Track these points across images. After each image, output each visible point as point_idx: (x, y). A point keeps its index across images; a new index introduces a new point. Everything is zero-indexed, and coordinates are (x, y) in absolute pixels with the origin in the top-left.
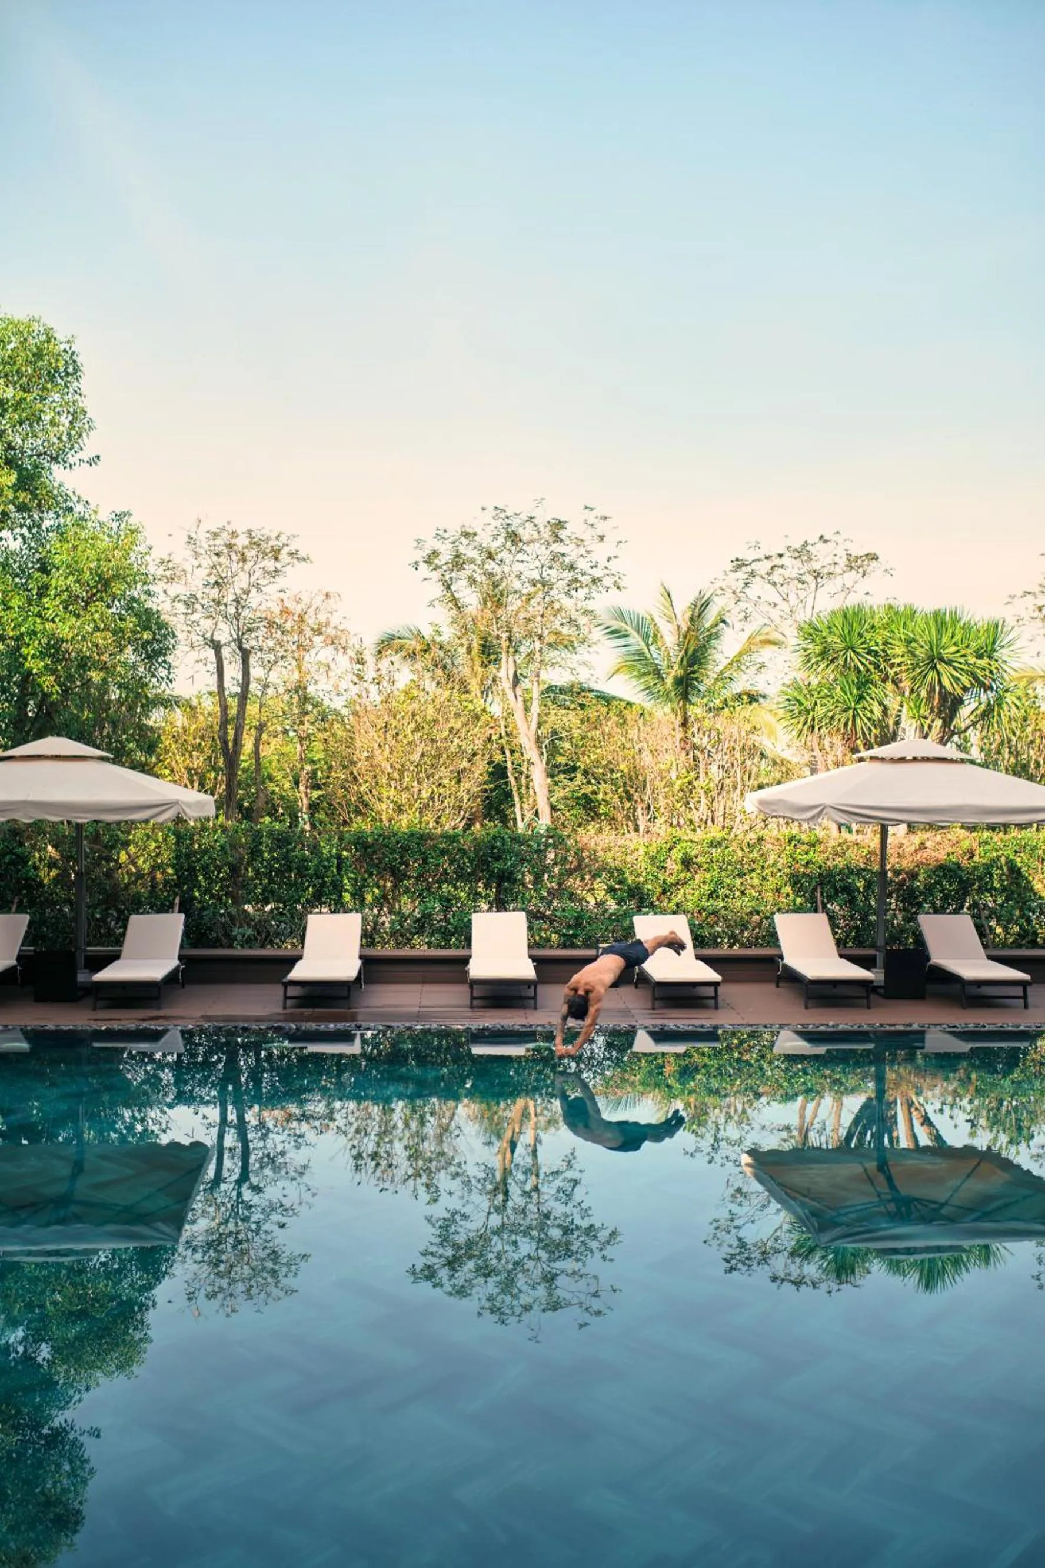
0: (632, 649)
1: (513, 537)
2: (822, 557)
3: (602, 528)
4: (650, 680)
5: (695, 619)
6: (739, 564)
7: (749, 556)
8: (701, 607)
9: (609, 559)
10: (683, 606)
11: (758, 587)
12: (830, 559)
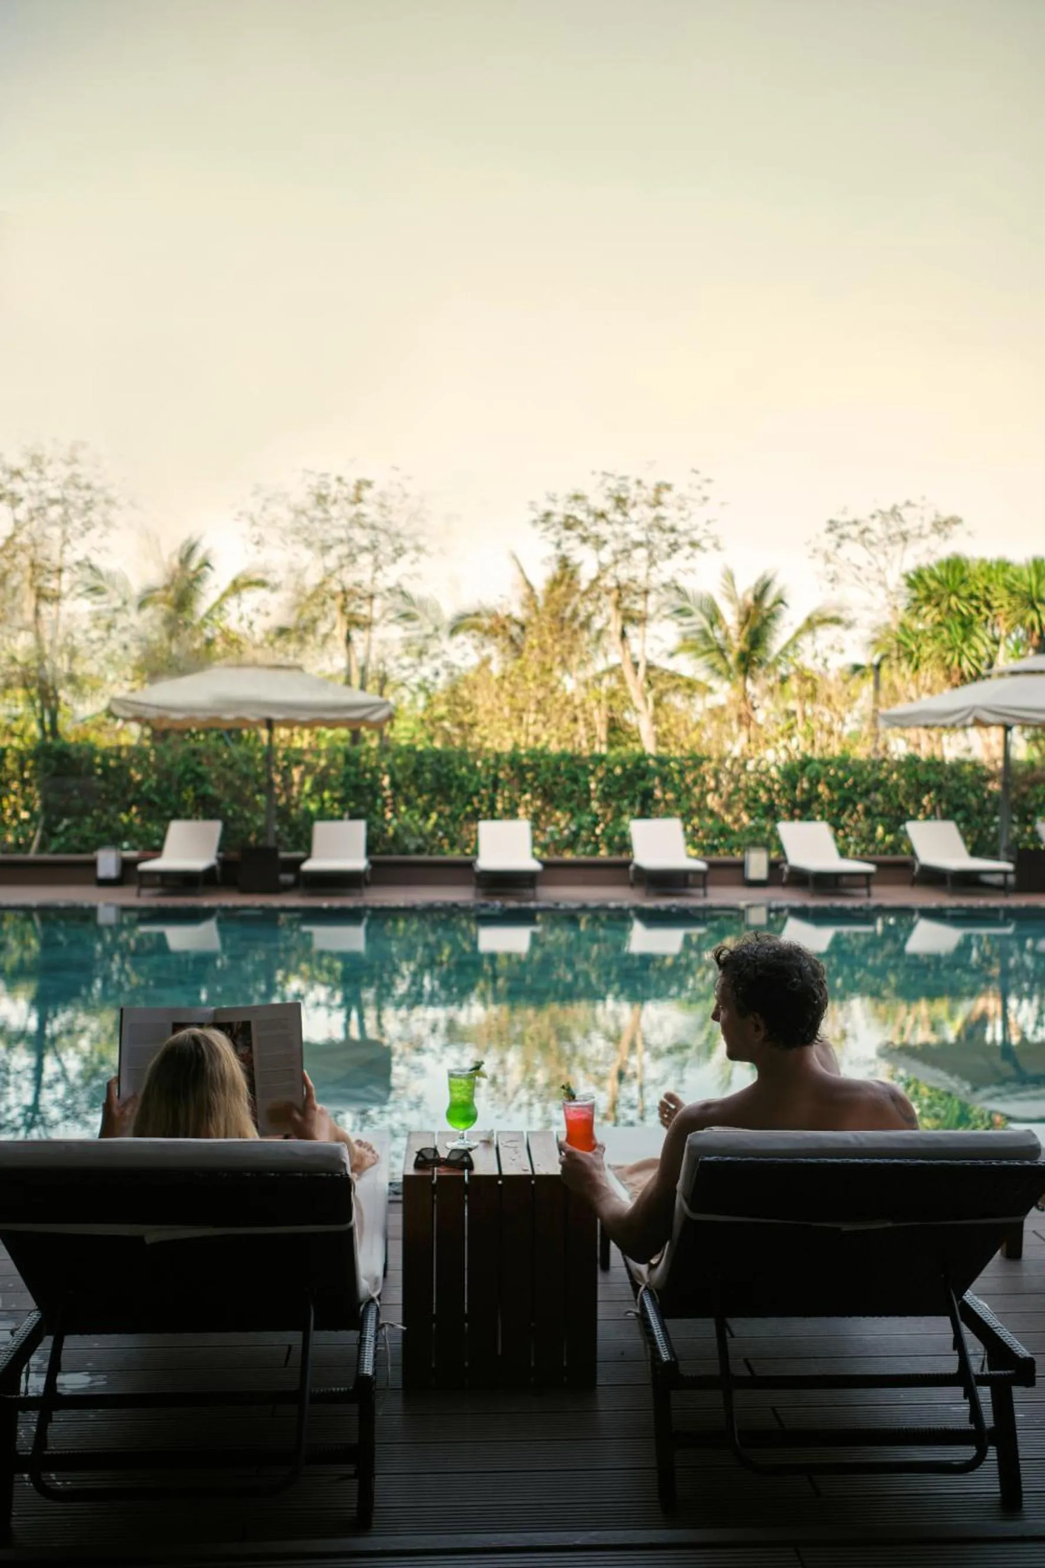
0: (697, 627)
1: (620, 502)
2: (911, 520)
3: (707, 490)
4: (714, 657)
5: (759, 599)
6: (833, 525)
7: (841, 519)
8: (763, 589)
9: (708, 522)
10: (745, 587)
11: (849, 547)
12: (918, 522)
